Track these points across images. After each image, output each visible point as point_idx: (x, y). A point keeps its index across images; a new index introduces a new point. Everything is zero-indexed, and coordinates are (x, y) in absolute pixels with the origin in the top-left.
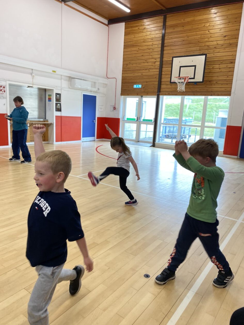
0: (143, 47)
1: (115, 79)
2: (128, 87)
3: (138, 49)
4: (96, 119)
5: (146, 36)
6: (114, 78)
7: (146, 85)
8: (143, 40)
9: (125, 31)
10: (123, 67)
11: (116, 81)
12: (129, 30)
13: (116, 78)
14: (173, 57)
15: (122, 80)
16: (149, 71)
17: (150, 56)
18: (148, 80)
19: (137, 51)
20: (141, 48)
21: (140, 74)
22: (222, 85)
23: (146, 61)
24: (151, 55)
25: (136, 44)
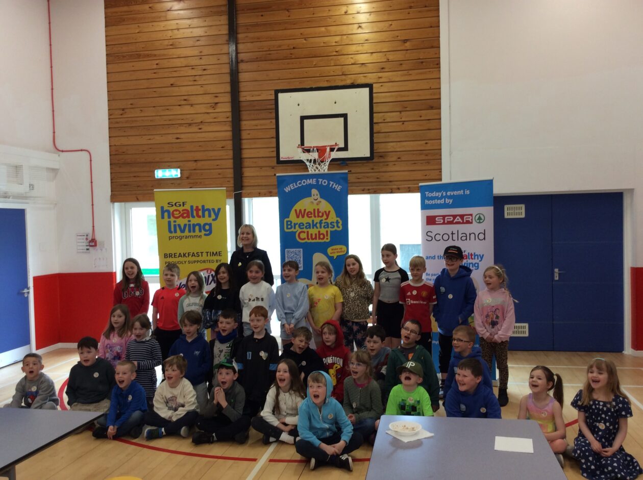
0: (174, 60)
1: (84, 152)
2: (135, 177)
3: (155, 66)
4: (31, 284)
5: (178, 29)
6: (81, 150)
7: (195, 169)
9: (106, 13)
10: (112, 117)
11: (91, 160)
12: (121, 12)
14: (277, 92)
15: (110, 155)
16: (200, 129)
17: (199, 87)
18: (198, 156)
19: (155, 71)
20: (165, 63)
21: (171, 139)
22: (415, 163)
23: (185, 100)
24: (202, 86)
25: (147, 52)
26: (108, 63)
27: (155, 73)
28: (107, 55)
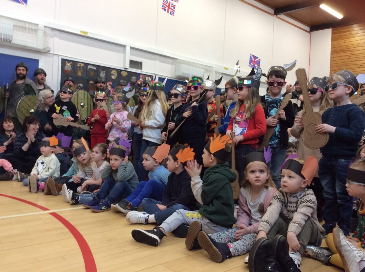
3: (350, 54)
5: (360, 40)
8: (357, 45)
9: (332, 37)
12: (338, 36)
19: (350, 56)
20: (354, 53)
23: (361, 66)
25: (347, 49)
26: (331, 54)
27: (350, 57)
28: (331, 51)
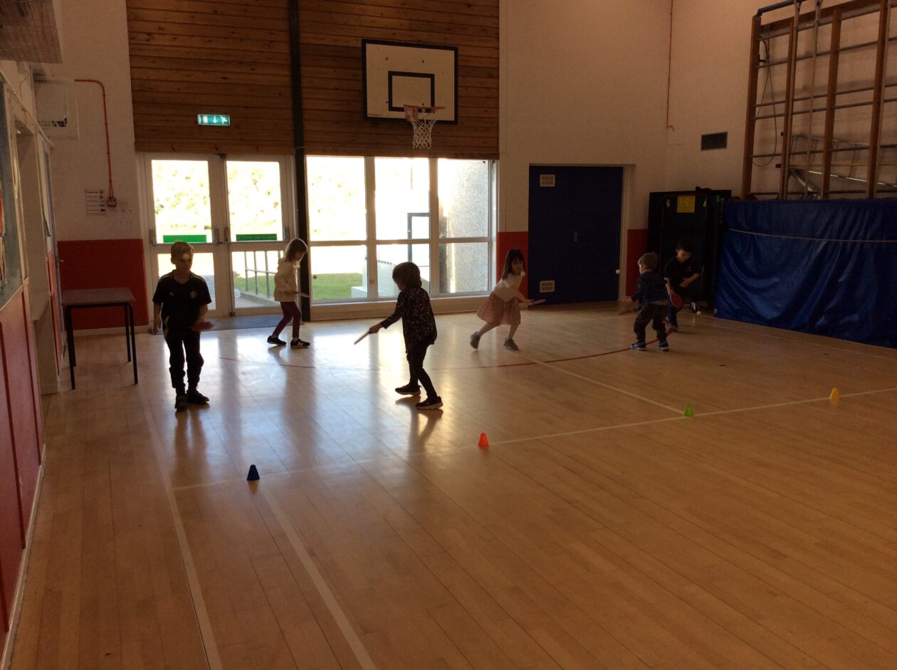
1: (93, 83)
6: (90, 81)
7: (244, 117)
10: (133, 42)
11: (104, 96)
13: (103, 82)
14: (365, 42)
15: (133, 91)
16: (253, 70)
17: (250, 19)
18: (249, 101)
21: (217, 78)
